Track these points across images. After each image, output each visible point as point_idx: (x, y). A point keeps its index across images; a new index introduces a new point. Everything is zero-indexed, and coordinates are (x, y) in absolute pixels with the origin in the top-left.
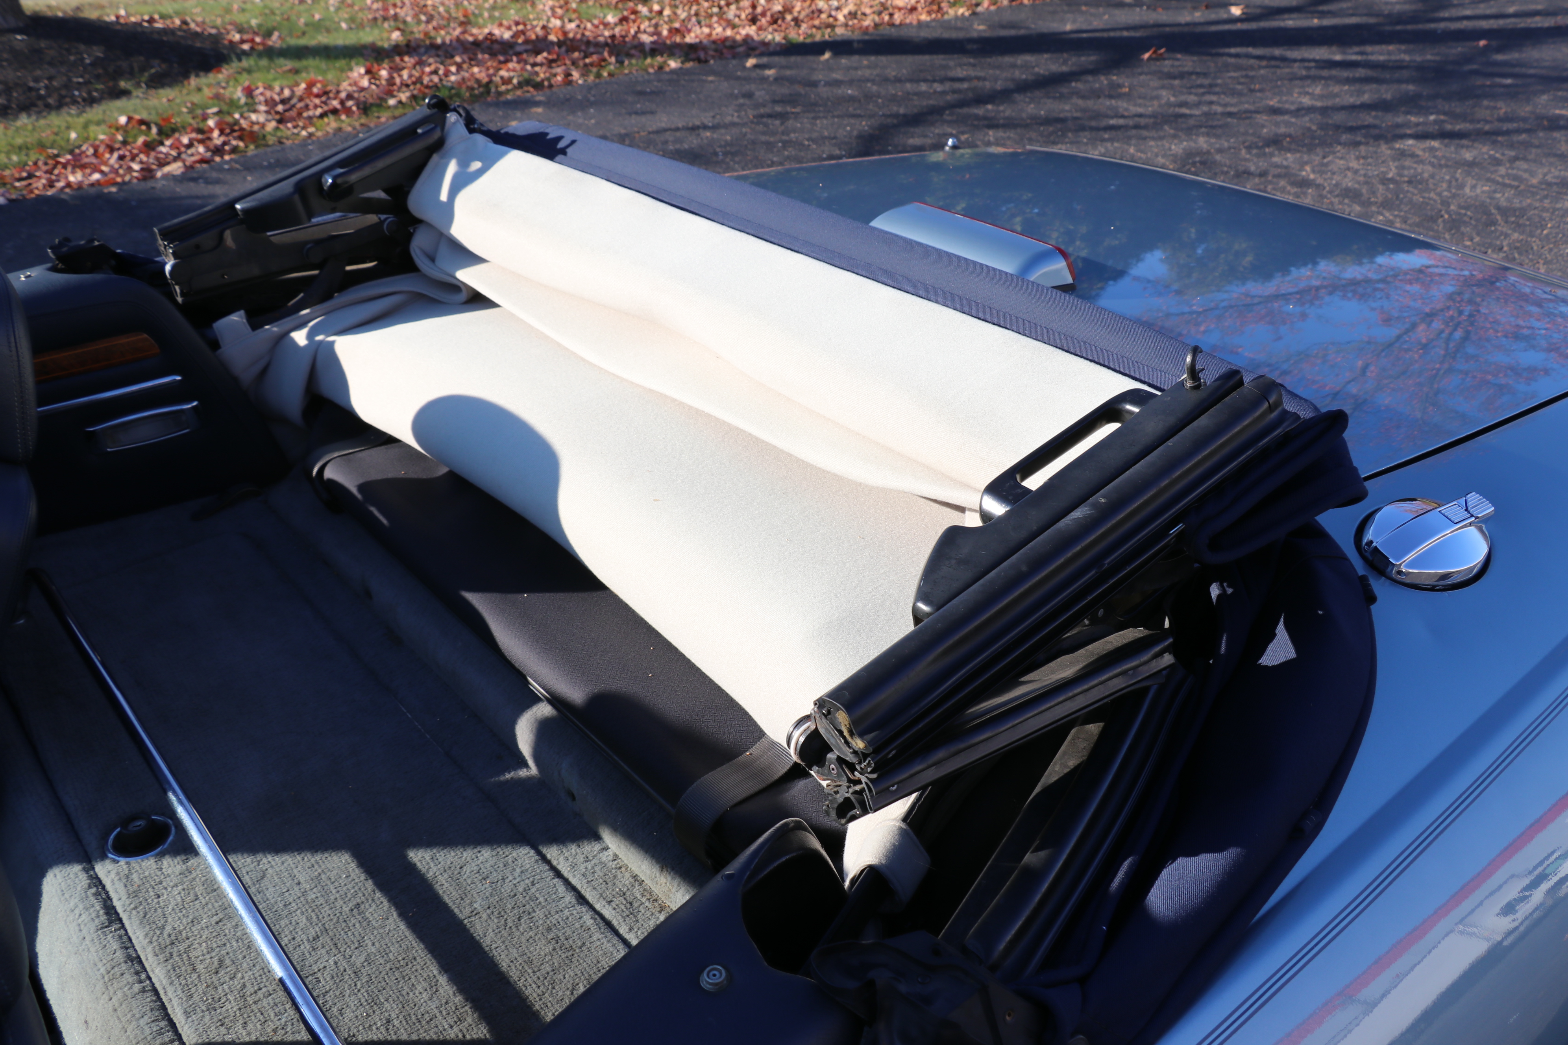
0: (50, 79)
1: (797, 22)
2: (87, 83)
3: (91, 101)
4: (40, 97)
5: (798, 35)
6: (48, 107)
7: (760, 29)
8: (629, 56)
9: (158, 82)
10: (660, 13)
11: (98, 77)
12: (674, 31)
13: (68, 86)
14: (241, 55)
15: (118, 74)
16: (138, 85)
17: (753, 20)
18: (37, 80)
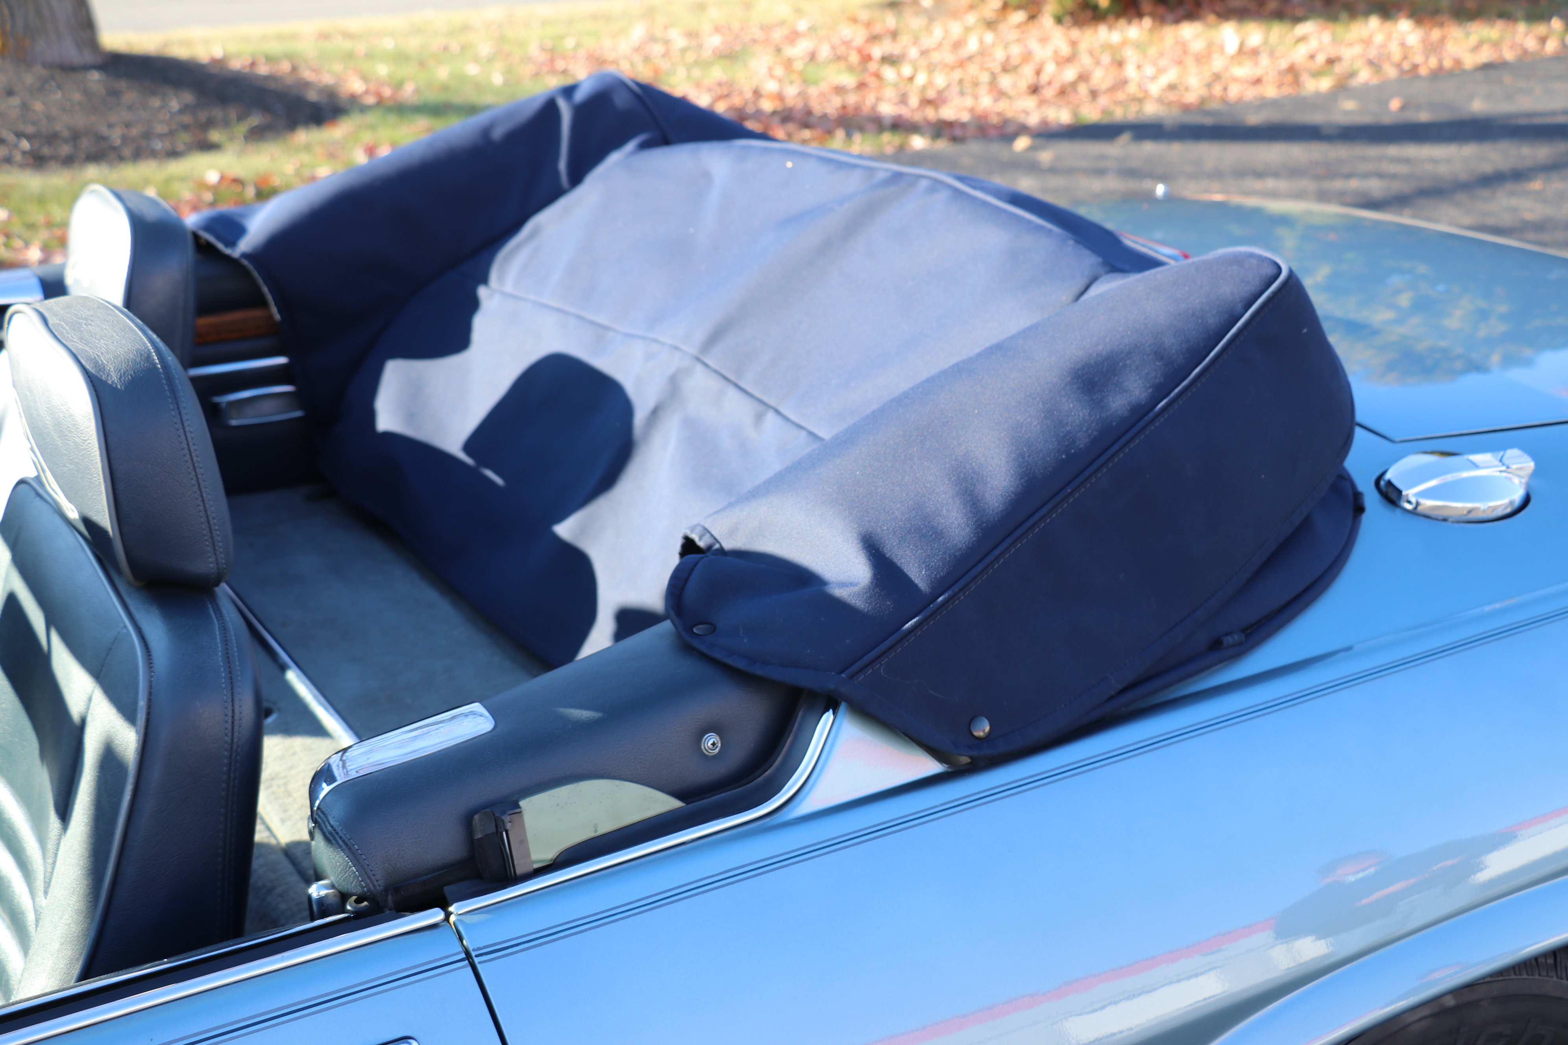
0: (128, 125)
1: (1094, 94)
2: (171, 133)
3: (173, 154)
4: (114, 148)
5: (1091, 114)
6: (121, 159)
7: (1042, 102)
8: (861, 129)
9: (257, 135)
10: (911, 79)
11: (185, 127)
12: (926, 102)
13: (147, 135)
14: (364, 109)
15: (209, 124)
16: (232, 139)
17: (1035, 90)
18: (110, 126)
